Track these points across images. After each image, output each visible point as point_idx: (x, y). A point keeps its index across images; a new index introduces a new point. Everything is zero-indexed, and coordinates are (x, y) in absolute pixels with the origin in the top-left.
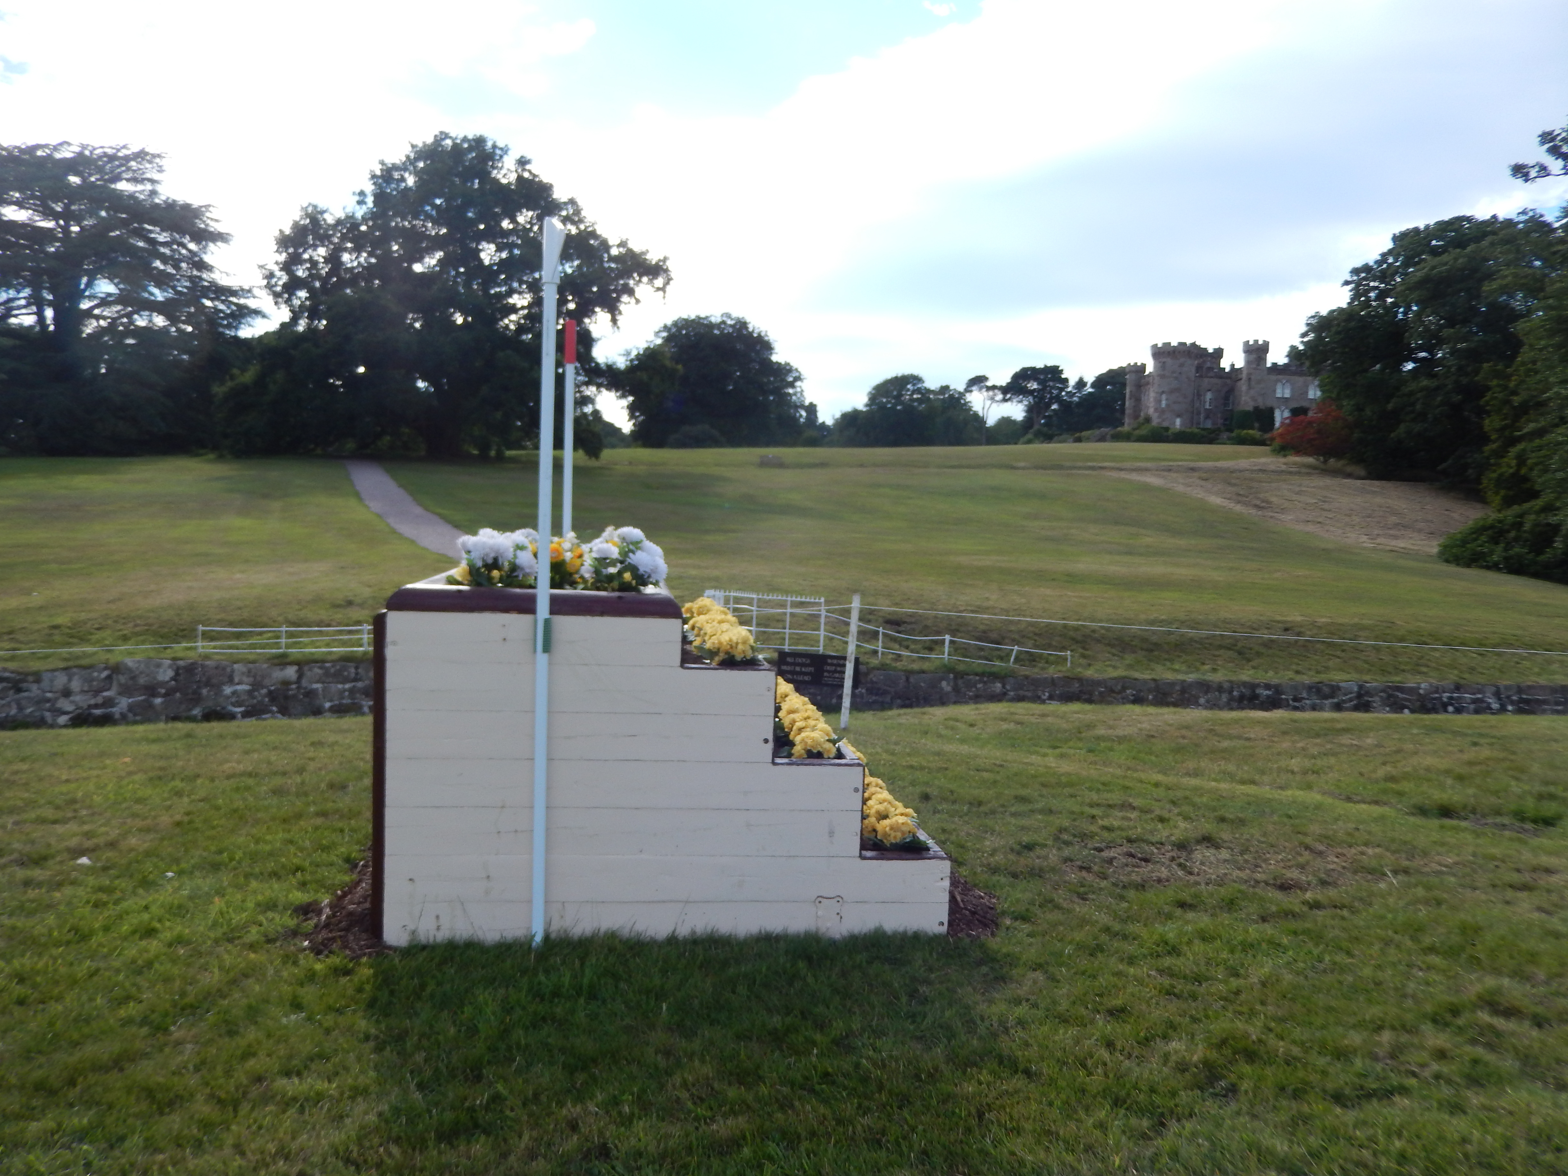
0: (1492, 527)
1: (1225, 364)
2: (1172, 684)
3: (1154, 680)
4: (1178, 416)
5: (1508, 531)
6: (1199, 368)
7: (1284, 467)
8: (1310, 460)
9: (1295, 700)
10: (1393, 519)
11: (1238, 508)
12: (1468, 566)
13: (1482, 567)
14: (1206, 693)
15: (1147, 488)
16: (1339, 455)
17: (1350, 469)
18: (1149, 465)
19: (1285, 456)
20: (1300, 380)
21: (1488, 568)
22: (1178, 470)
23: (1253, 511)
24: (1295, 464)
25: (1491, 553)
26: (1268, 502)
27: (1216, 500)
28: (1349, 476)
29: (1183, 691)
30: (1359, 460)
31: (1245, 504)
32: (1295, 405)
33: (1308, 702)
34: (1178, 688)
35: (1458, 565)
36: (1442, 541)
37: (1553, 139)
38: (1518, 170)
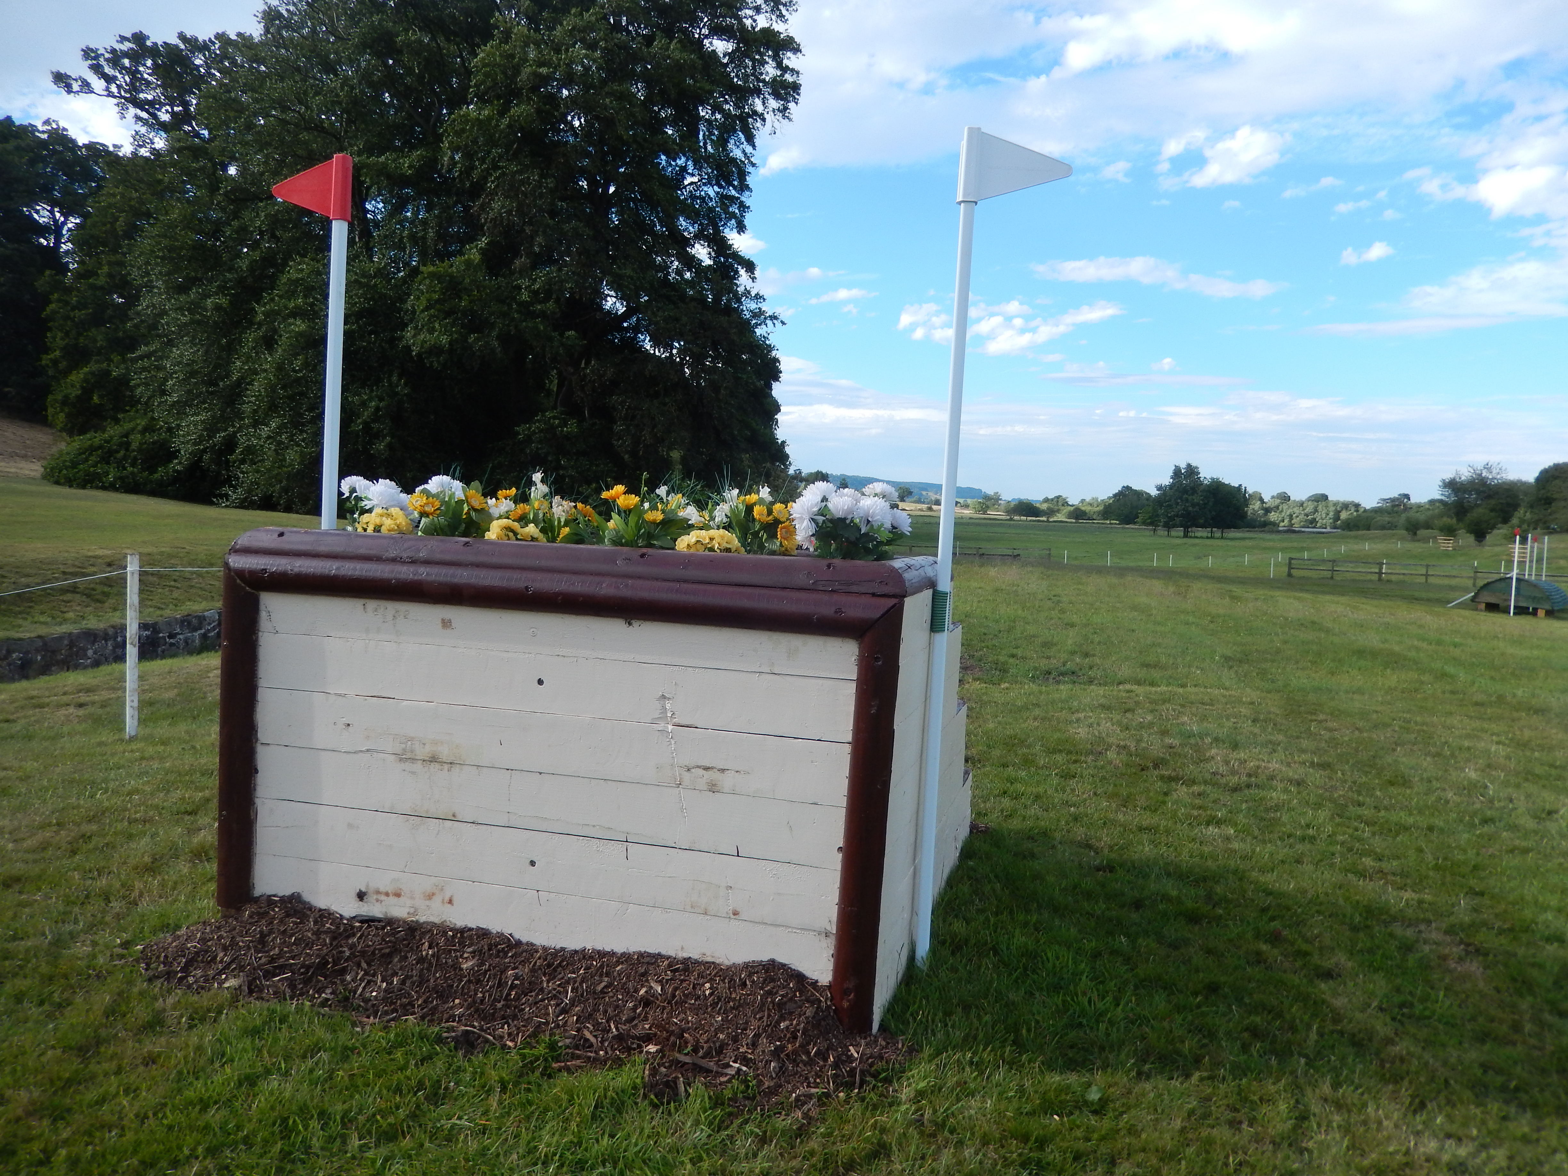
0: (100, 447)
2: (60, 638)
3: (39, 637)
5: (117, 452)
9: (170, 637)
12: (84, 487)
13: (97, 488)
14: (93, 643)
21: (104, 488)
25: (107, 474)
29: (72, 645)
33: (181, 637)
34: (66, 642)
35: (71, 486)
36: (45, 463)
37: (97, 57)
38: (61, 79)
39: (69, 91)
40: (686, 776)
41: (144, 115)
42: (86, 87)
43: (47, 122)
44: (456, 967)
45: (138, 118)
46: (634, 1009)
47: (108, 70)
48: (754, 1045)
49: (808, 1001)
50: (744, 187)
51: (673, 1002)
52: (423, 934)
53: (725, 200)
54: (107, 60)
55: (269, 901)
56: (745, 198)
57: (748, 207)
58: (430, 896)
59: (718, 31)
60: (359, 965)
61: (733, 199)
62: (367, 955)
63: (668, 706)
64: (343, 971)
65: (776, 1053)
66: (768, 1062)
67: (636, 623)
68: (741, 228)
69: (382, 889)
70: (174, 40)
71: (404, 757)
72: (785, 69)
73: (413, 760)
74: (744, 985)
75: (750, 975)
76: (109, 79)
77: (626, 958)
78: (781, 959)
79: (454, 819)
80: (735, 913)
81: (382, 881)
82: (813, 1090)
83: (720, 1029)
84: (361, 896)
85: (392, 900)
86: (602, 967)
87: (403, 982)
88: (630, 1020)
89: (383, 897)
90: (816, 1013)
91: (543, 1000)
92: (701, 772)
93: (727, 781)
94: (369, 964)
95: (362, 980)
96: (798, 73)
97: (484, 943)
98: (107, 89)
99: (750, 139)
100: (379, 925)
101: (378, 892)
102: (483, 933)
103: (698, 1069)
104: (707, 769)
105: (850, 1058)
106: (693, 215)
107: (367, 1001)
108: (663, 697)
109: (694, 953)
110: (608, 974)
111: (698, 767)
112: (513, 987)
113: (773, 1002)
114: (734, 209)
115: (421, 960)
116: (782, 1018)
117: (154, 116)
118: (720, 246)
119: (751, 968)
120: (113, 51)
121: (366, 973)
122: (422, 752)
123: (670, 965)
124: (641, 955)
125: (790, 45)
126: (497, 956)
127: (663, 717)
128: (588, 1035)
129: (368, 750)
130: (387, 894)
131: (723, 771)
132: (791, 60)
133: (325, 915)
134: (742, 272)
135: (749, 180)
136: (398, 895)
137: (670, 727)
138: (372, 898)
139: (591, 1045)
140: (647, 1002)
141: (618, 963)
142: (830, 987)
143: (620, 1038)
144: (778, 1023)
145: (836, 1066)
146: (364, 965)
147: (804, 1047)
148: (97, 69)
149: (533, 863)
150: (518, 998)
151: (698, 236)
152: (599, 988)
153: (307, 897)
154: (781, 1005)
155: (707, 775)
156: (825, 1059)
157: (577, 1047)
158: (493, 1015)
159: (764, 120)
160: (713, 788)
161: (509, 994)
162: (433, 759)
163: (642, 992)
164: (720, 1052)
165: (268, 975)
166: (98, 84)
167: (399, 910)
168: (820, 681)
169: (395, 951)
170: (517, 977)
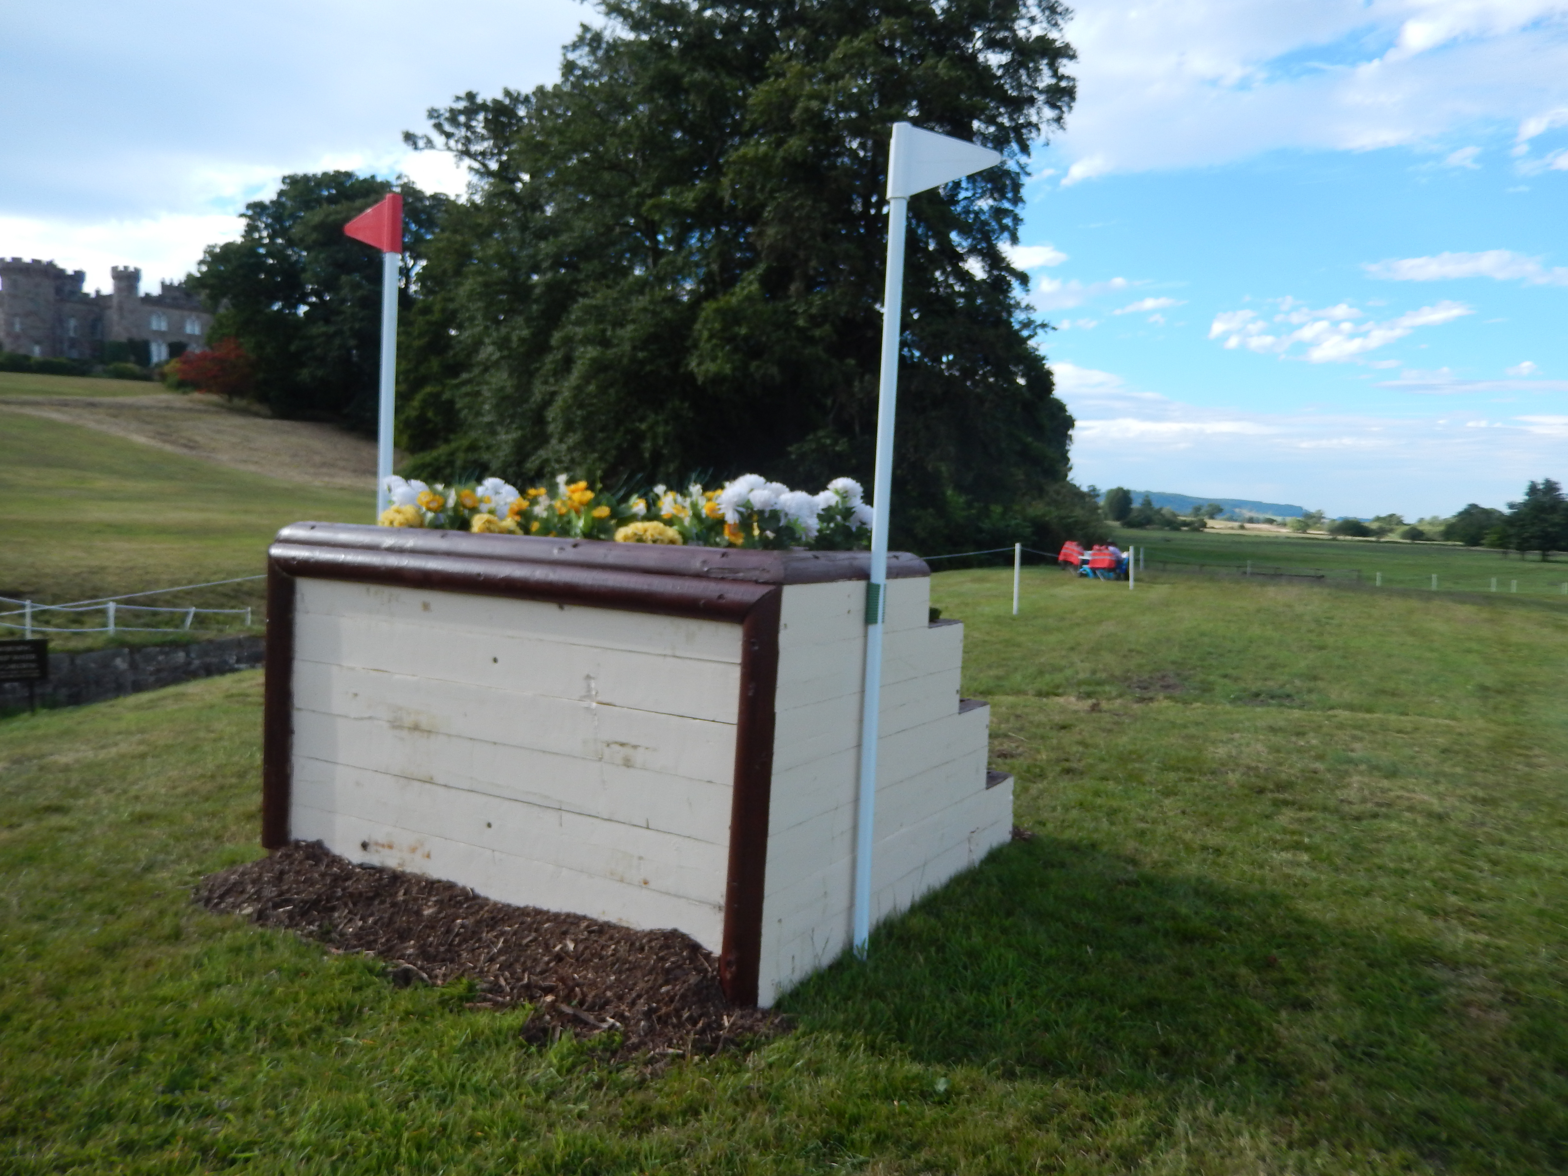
0: (429, 465)
1: (89, 288)
4: (37, 342)
6: (58, 291)
7: (189, 405)
8: (214, 398)
10: (317, 459)
11: (168, 448)
15: (52, 425)
16: (241, 394)
17: (256, 407)
18: (39, 398)
19: (185, 393)
20: (176, 314)
22: (76, 405)
23: (185, 451)
24: (201, 401)
26: (196, 442)
27: (140, 439)
28: (257, 415)
30: (263, 399)
31: (173, 443)
32: (174, 339)
37: (438, 117)
38: (409, 138)
39: (416, 147)
40: (607, 751)
41: (476, 165)
42: (430, 144)
43: (399, 177)
44: (418, 913)
45: (471, 169)
46: (548, 963)
47: (448, 128)
48: (633, 1003)
49: (695, 969)
50: (1017, 200)
51: (580, 960)
52: (403, 883)
53: (999, 213)
54: (447, 119)
55: (297, 845)
56: (1020, 211)
57: (1022, 220)
58: (413, 850)
59: (991, 44)
60: (346, 905)
61: (1006, 212)
62: (356, 898)
63: (593, 684)
64: (333, 909)
65: (648, 1015)
66: (639, 1021)
67: (567, 608)
68: (1015, 240)
69: (380, 841)
70: (500, 96)
71: (396, 725)
72: (1062, 78)
73: (400, 727)
74: (642, 949)
75: (650, 941)
76: (449, 136)
77: (555, 918)
78: (684, 929)
79: (430, 781)
80: (646, 883)
81: (378, 835)
82: (671, 1051)
83: (609, 988)
84: (365, 846)
85: (386, 851)
86: (533, 923)
87: (375, 923)
88: (542, 973)
89: (380, 849)
90: (701, 981)
91: (478, 948)
92: (617, 748)
93: (639, 757)
94: (355, 904)
95: (345, 917)
96: (1074, 79)
97: (447, 894)
98: (447, 144)
99: (1025, 149)
100: (372, 871)
101: (377, 844)
102: (450, 886)
103: (576, 1020)
104: (622, 745)
105: (721, 1026)
106: (965, 230)
107: (342, 934)
108: (588, 677)
109: (611, 917)
110: (536, 930)
111: (616, 743)
112: (458, 934)
113: (663, 967)
114: (1008, 221)
115: (394, 905)
116: (666, 983)
117: (485, 165)
118: (994, 260)
119: (652, 935)
120: (452, 110)
121: (350, 912)
122: (408, 721)
123: (588, 927)
124: (568, 915)
125: (1067, 52)
126: (454, 906)
127: (588, 696)
128: (502, 982)
129: (370, 718)
130: (383, 846)
131: (635, 747)
132: (1066, 67)
133: (336, 860)
134: (1015, 283)
135: (1024, 192)
136: (390, 847)
137: (594, 705)
138: (372, 848)
139: (502, 991)
140: (559, 958)
141: (548, 920)
142: (719, 959)
143: (528, 987)
144: (661, 986)
145: (703, 1032)
146: (351, 905)
147: (678, 1013)
148: (438, 127)
149: (489, 825)
150: (460, 944)
151: (973, 251)
152: (525, 941)
153: (328, 844)
154: (668, 971)
155: (624, 751)
156: (695, 1024)
157: (490, 991)
158: (435, 957)
159: (1038, 129)
160: (628, 763)
161: (453, 941)
162: (416, 728)
163: (558, 948)
164: (602, 1008)
165: (276, 906)
166: (439, 140)
167: (391, 860)
168: (714, 665)
169: (377, 895)
170: (462, 926)
